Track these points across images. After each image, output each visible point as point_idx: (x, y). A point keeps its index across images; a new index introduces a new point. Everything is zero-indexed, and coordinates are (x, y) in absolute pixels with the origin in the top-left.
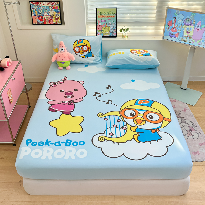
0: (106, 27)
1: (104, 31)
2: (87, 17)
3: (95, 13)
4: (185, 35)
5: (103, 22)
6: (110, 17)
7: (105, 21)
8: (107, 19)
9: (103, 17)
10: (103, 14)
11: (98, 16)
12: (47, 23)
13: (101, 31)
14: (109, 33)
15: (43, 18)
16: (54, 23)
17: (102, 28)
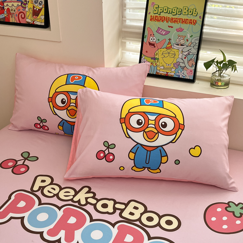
0: (169, 51)
1: (161, 60)
2: (122, 17)
5: (162, 34)
6: (184, 21)
7: (168, 33)
8: (173, 27)
9: (163, 20)
10: (165, 13)
11: (151, 16)
12: (13, 21)
13: (152, 59)
14: (174, 66)
15: (5, 8)
16: (28, 22)
17: (157, 52)
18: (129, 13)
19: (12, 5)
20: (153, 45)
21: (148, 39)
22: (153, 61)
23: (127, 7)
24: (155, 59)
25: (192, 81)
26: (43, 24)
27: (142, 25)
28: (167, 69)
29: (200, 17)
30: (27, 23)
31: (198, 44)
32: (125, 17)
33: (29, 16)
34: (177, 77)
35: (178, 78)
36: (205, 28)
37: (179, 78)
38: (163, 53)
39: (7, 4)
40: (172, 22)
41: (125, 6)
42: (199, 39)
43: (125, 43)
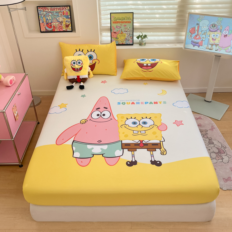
0: (122, 34)
1: (119, 38)
2: (100, 23)
3: (109, 19)
4: (210, 43)
5: (118, 28)
6: (126, 22)
9: (118, 22)
10: (118, 20)
11: (113, 22)
12: (57, 31)
14: (125, 40)
15: (52, 25)
17: (117, 35)
18: (103, 21)
19: (55, 24)
20: (116, 33)
21: (113, 31)
22: (116, 39)
23: (102, 19)
25: (132, 45)
26: (71, 30)
27: (110, 25)
28: (122, 41)
29: (132, 20)
30: (63, 31)
31: (132, 30)
33: (64, 28)
35: (127, 44)
41: (101, 18)
42: (133, 28)
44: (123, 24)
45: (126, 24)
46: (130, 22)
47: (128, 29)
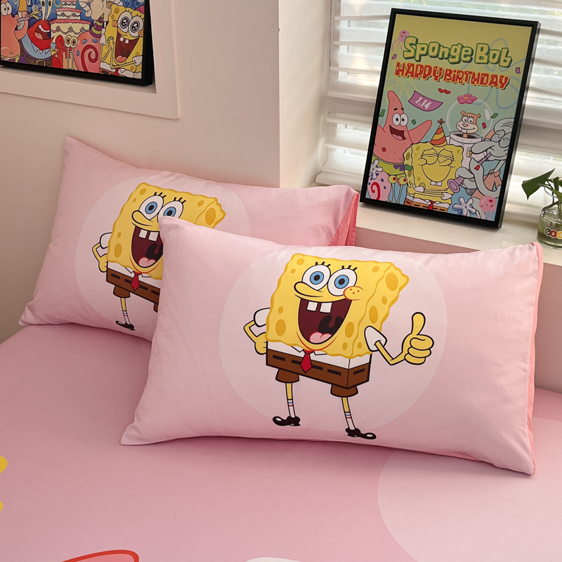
0: (438, 149)
1: (417, 171)
5: (423, 109)
6: (479, 79)
7: (436, 105)
8: (449, 92)
9: (427, 73)
10: (431, 57)
11: (398, 64)
12: (70, 67)
13: (396, 167)
14: (450, 187)
15: (52, 35)
16: (104, 71)
17: (409, 151)
19: (68, 29)
20: (400, 133)
21: (390, 117)
22: (398, 171)
23: (342, 39)
24: (403, 167)
25: (493, 225)
26: (139, 76)
27: (377, 84)
28: (432, 192)
29: (518, 70)
30: (102, 71)
31: (509, 136)
32: (337, 65)
33: (106, 57)
34: (456, 213)
35: (457, 215)
36: (530, 97)
37: (460, 216)
38: (425, 153)
39: (59, 27)
40: (448, 79)
41: (338, 40)
42: (514, 123)
43: (335, 125)
44: (458, 89)
45: (476, 90)
46: (504, 83)
47: (480, 122)
